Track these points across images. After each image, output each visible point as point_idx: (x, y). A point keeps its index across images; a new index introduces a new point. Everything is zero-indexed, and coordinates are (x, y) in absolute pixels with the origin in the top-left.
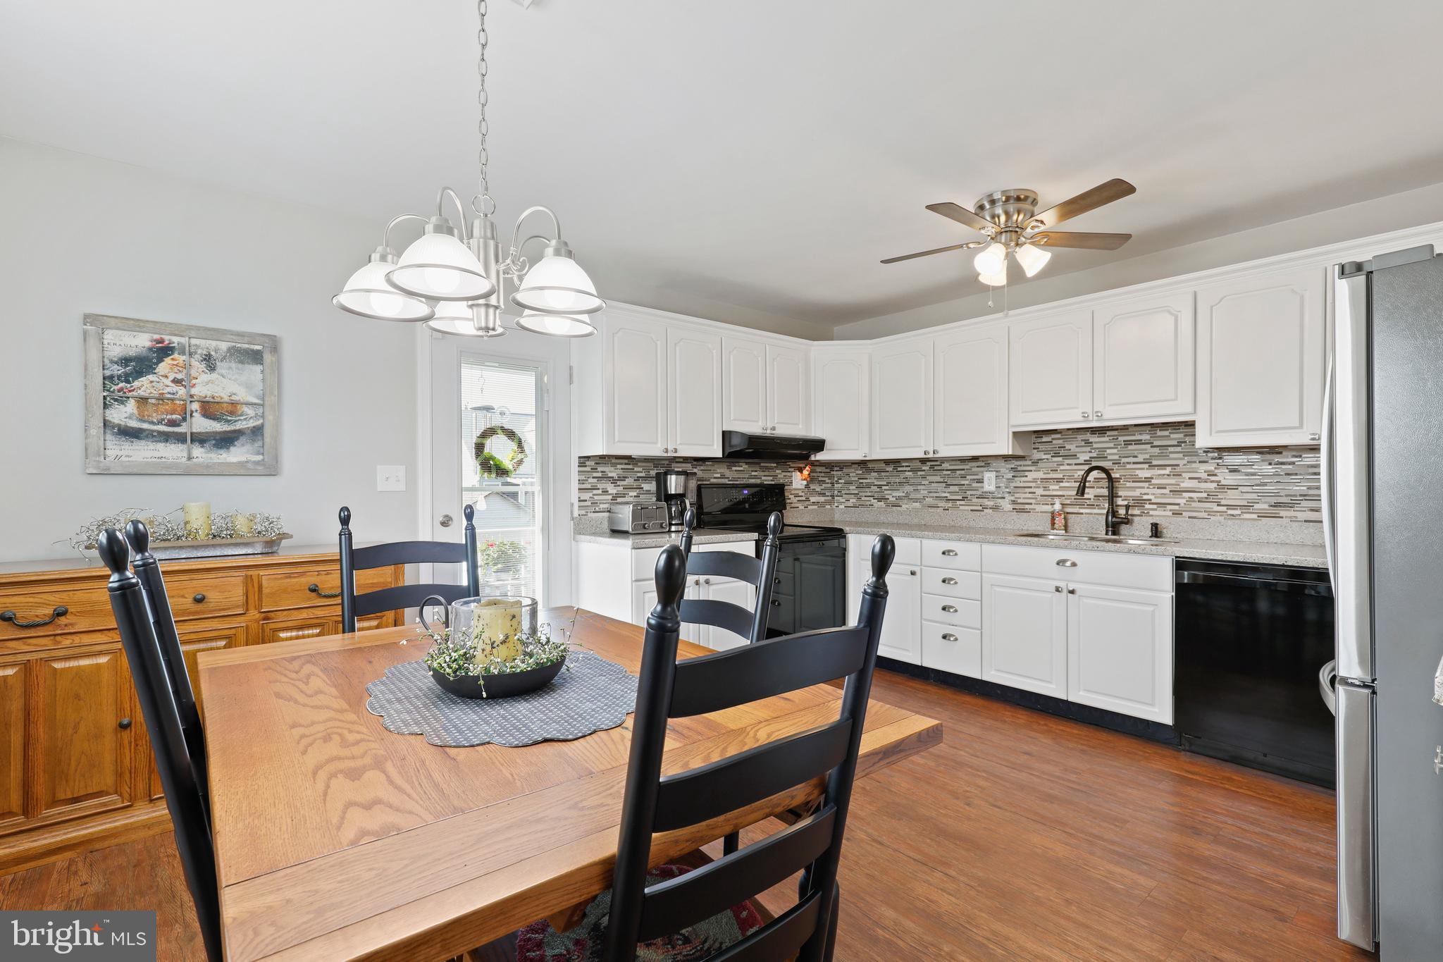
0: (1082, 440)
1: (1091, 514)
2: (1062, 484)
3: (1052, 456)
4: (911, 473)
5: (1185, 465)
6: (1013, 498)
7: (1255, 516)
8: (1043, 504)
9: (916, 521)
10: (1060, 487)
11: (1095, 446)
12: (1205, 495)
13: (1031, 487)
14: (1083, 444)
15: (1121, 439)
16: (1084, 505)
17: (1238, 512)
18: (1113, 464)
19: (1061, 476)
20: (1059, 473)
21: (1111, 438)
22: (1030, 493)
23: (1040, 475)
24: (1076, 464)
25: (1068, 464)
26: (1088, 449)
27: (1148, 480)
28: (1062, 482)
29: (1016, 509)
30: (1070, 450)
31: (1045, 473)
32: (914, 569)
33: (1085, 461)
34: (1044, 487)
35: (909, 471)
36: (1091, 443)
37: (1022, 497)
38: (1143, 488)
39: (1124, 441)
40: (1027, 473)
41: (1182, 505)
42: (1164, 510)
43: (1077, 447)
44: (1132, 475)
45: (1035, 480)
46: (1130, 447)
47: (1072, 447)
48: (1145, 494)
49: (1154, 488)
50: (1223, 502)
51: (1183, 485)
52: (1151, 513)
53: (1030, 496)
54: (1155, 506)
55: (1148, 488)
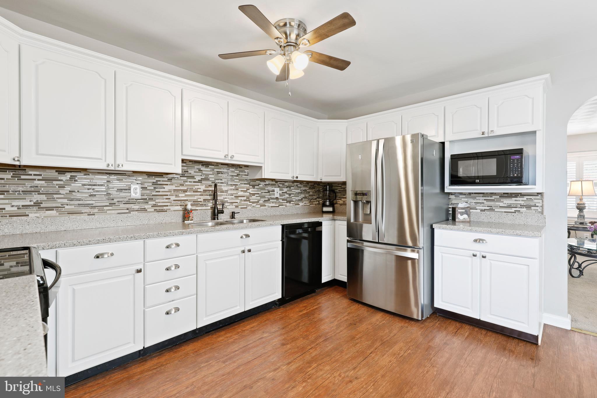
0: (197, 169)
1: (202, 210)
2: (186, 193)
3: (181, 177)
4: (43, 182)
5: (239, 185)
6: (154, 203)
7: (259, 206)
8: (175, 206)
9: (53, 228)
10: (185, 195)
11: (204, 172)
12: (245, 198)
13: (167, 195)
14: (197, 171)
15: (216, 170)
16: (198, 205)
17: (255, 205)
18: (212, 183)
19: (186, 188)
20: (185, 187)
21: (211, 169)
22: (166, 199)
23: (173, 187)
24: (194, 182)
25: (190, 182)
26: (200, 174)
27: (226, 191)
28: (187, 192)
29: (156, 210)
30: (191, 173)
31: (176, 187)
32: (139, 267)
33: (199, 180)
34: (176, 195)
35: (38, 180)
36: (202, 171)
37: (160, 201)
38: (225, 195)
39: (217, 172)
40: (164, 186)
41: (238, 203)
42: (232, 206)
43: (194, 172)
44: (220, 189)
45: (170, 191)
46: (219, 175)
47: (192, 172)
48: (225, 198)
49: (229, 195)
50: (251, 201)
51: (239, 194)
52: (228, 207)
53: (167, 201)
54: (229, 204)
55: (226, 195)
